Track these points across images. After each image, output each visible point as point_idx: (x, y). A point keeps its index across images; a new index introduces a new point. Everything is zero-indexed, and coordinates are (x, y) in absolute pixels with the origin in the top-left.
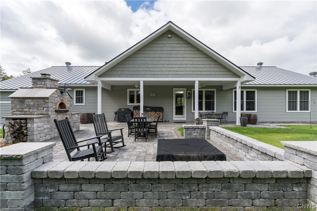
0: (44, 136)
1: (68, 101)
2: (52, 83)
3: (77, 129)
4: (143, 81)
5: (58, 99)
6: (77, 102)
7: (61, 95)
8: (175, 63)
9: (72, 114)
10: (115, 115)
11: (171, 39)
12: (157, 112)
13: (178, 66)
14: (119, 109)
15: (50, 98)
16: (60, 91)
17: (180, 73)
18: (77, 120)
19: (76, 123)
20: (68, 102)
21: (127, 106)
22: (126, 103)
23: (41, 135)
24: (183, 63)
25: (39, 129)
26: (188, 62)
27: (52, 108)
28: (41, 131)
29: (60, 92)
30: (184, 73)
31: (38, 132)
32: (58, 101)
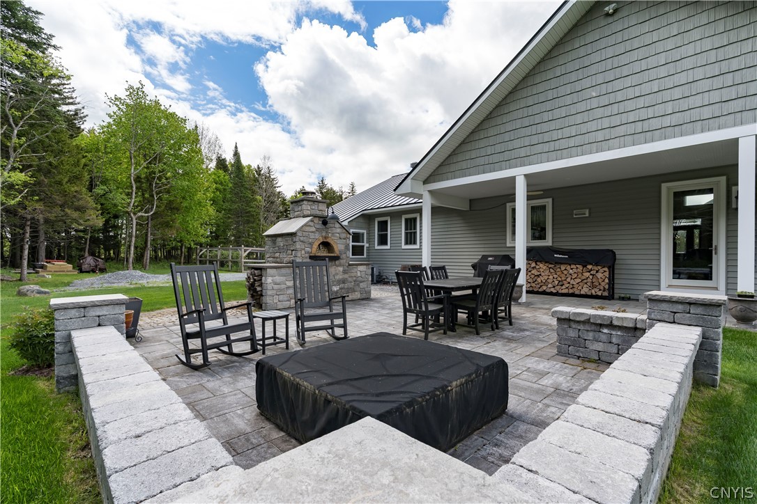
0: (286, 299)
1: (340, 238)
2: (313, 207)
3: (364, 296)
4: (525, 175)
5: (317, 235)
6: (406, 243)
7: (324, 227)
8: (637, 91)
9: (350, 265)
10: (473, 271)
11: (616, 17)
12: (590, 267)
13: (648, 100)
14: (483, 255)
15: (299, 234)
16: (322, 219)
17: (655, 123)
18: (363, 276)
19: (361, 282)
20: (339, 241)
21: (507, 249)
22: (504, 241)
23: (281, 298)
24: (669, 82)
25: (276, 287)
26: (699, 73)
27: (303, 252)
28: (280, 290)
29: (321, 222)
30: (675, 119)
31: (275, 291)
32: (318, 238)
